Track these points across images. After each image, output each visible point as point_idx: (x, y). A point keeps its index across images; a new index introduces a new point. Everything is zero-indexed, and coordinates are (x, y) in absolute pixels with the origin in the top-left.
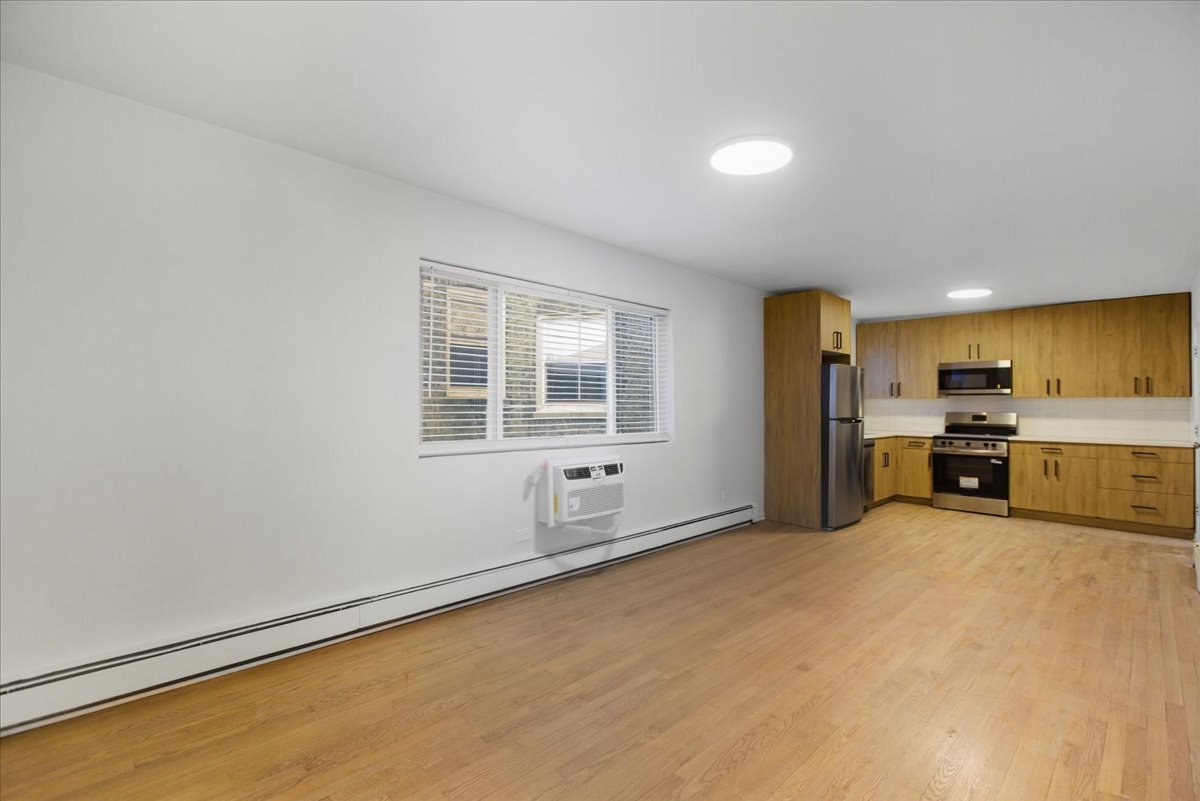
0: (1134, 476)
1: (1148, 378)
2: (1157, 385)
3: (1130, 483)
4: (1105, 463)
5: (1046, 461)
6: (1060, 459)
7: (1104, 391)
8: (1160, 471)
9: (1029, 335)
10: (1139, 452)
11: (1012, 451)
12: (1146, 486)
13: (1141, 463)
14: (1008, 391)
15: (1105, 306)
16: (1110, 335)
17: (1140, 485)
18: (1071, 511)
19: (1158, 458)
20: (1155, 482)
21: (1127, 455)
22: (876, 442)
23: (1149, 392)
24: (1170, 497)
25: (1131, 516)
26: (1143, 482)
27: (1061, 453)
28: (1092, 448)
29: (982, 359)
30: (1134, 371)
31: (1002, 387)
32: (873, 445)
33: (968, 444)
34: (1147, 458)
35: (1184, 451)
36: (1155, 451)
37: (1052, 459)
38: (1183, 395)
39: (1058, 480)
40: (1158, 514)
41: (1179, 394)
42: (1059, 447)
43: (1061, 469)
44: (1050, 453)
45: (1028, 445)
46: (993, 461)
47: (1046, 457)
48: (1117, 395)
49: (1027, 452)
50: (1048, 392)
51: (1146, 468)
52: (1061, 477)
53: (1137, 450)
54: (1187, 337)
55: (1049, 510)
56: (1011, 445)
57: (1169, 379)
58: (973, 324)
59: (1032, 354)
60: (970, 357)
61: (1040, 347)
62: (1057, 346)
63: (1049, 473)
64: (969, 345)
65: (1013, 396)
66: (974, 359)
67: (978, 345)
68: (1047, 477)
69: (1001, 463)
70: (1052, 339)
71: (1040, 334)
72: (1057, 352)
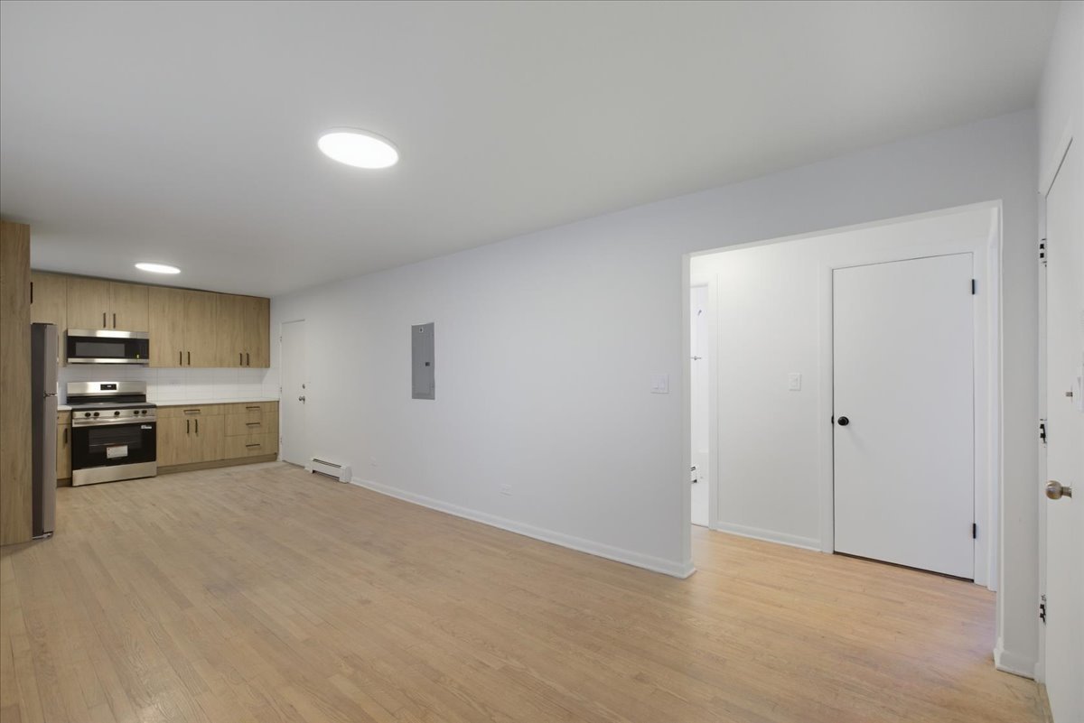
0: (248, 424)
1: (248, 354)
2: (252, 359)
3: (245, 430)
4: (230, 417)
5: (188, 421)
6: (198, 417)
7: (221, 363)
8: (261, 418)
10: (250, 407)
12: (254, 430)
13: (251, 415)
14: (144, 361)
15: (223, 297)
17: (250, 430)
18: (207, 459)
19: (261, 410)
20: (259, 427)
21: (243, 410)
23: (249, 364)
24: (266, 435)
25: (245, 453)
26: (252, 427)
27: (201, 413)
28: (221, 407)
30: (239, 349)
33: (117, 413)
34: (255, 410)
35: (273, 403)
36: (259, 405)
39: (197, 435)
40: (260, 448)
41: (264, 366)
42: (199, 408)
43: (200, 426)
45: (172, 409)
46: (143, 427)
47: (188, 417)
48: (229, 366)
50: (182, 363)
51: (254, 417)
53: (249, 405)
55: (190, 462)
56: (158, 410)
57: (258, 355)
58: (108, 292)
59: (167, 329)
60: (105, 326)
61: (173, 323)
62: (187, 324)
63: (191, 431)
64: (104, 314)
65: (150, 366)
66: (110, 328)
67: (114, 315)
68: (189, 435)
69: (150, 428)
70: (183, 317)
71: (173, 312)
72: (187, 329)
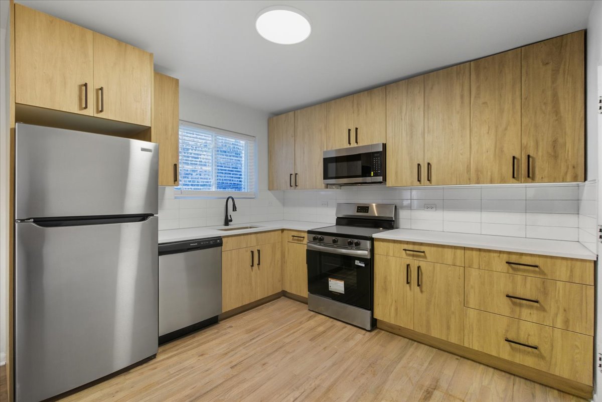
0: (509, 296)
1: (529, 156)
2: (541, 165)
3: (504, 306)
4: (474, 273)
5: (408, 266)
6: (423, 264)
7: (477, 176)
8: (545, 293)
9: (401, 112)
10: (515, 262)
11: (376, 251)
12: (525, 313)
13: (519, 278)
14: (380, 179)
16: (485, 103)
17: (517, 309)
19: (542, 273)
20: (537, 309)
21: (499, 265)
22: (224, 240)
23: (530, 175)
24: (558, 334)
25: (505, 353)
26: (521, 305)
27: (425, 257)
28: (459, 252)
29: (360, 144)
30: (512, 148)
31: (376, 175)
32: (221, 244)
33: (334, 241)
34: (525, 271)
35: (579, 263)
36: (537, 261)
37: (414, 263)
38: (575, 179)
39: (422, 291)
40: (541, 357)
41: (569, 177)
42: (423, 248)
43: (425, 279)
44: (413, 256)
45: (391, 245)
46: (357, 263)
47: (409, 260)
49: (391, 254)
50: (419, 180)
51: (526, 286)
52: (424, 288)
53: (513, 259)
54: (580, 96)
55: (412, 328)
56: (376, 243)
57: (555, 157)
58: (353, 106)
59: (404, 135)
60: (350, 143)
61: (411, 126)
62: (428, 123)
63: (412, 282)
64: (349, 130)
65: (387, 185)
66: (354, 145)
67: (357, 129)
68: (410, 287)
69: (363, 265)
70: (423, 114)
71: (411, 110)
72: (428, 130)
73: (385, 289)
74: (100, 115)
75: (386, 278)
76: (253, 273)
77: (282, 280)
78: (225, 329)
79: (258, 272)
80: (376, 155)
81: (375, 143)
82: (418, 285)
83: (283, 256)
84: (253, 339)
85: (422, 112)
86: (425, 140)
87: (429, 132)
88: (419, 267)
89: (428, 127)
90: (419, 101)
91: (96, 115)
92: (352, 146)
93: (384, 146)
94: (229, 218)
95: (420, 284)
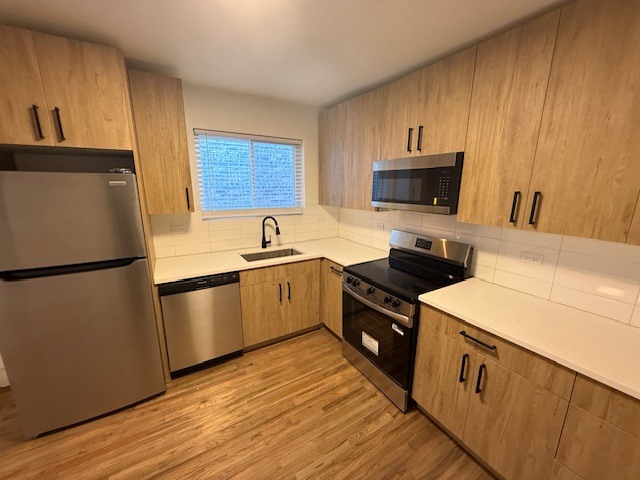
6: (490, 363)
9: (499, 95)
11: (423, 320)
29: (425, 153)
31: (441, 204)
33: (370, 291)
37: (477, 357)
42: (494, 343)
44: (477, 347)
47: (469, 349)
49: (443, 330)
50: (513, 220)
52: (486, 397)
56: (421, 310)
58: (419, 89)
59: (498, 138)
60: (409, 150)
61: (516, 120)
62: (552, 114)
63: (469, 381)
64: (410, 130)
65: (458, 220)
66: (415, 153)
67: (421, 127)
68: (465, 386)
69: (402, 334)
70: (543, 97)
71: (520, 89)
72: (549, 128)
73: (430, 372)
74: (64, 144)
75: (432, 357)
76: (282, 307)
77: (321, 312)
78: (245, 367)
79: (289, 305)
80: (444, 172)
81: (447, 152)
82: (478, 391)
83: (322, 288)
84: (265, 389)
85: (542, 94)
86: (539, 147)
87: (549, 131)
88: (483, 367)
89: (550, 124)
90: (540, 70)
91: (58, 145)
92: (412, 155)
93: (460, 156)
94: (267, 240)
95: (481, 388)
